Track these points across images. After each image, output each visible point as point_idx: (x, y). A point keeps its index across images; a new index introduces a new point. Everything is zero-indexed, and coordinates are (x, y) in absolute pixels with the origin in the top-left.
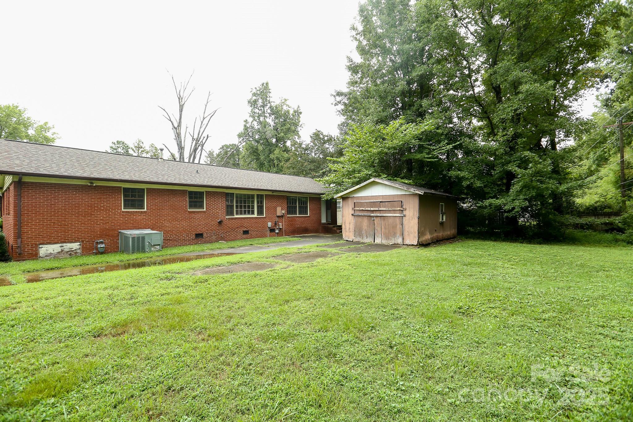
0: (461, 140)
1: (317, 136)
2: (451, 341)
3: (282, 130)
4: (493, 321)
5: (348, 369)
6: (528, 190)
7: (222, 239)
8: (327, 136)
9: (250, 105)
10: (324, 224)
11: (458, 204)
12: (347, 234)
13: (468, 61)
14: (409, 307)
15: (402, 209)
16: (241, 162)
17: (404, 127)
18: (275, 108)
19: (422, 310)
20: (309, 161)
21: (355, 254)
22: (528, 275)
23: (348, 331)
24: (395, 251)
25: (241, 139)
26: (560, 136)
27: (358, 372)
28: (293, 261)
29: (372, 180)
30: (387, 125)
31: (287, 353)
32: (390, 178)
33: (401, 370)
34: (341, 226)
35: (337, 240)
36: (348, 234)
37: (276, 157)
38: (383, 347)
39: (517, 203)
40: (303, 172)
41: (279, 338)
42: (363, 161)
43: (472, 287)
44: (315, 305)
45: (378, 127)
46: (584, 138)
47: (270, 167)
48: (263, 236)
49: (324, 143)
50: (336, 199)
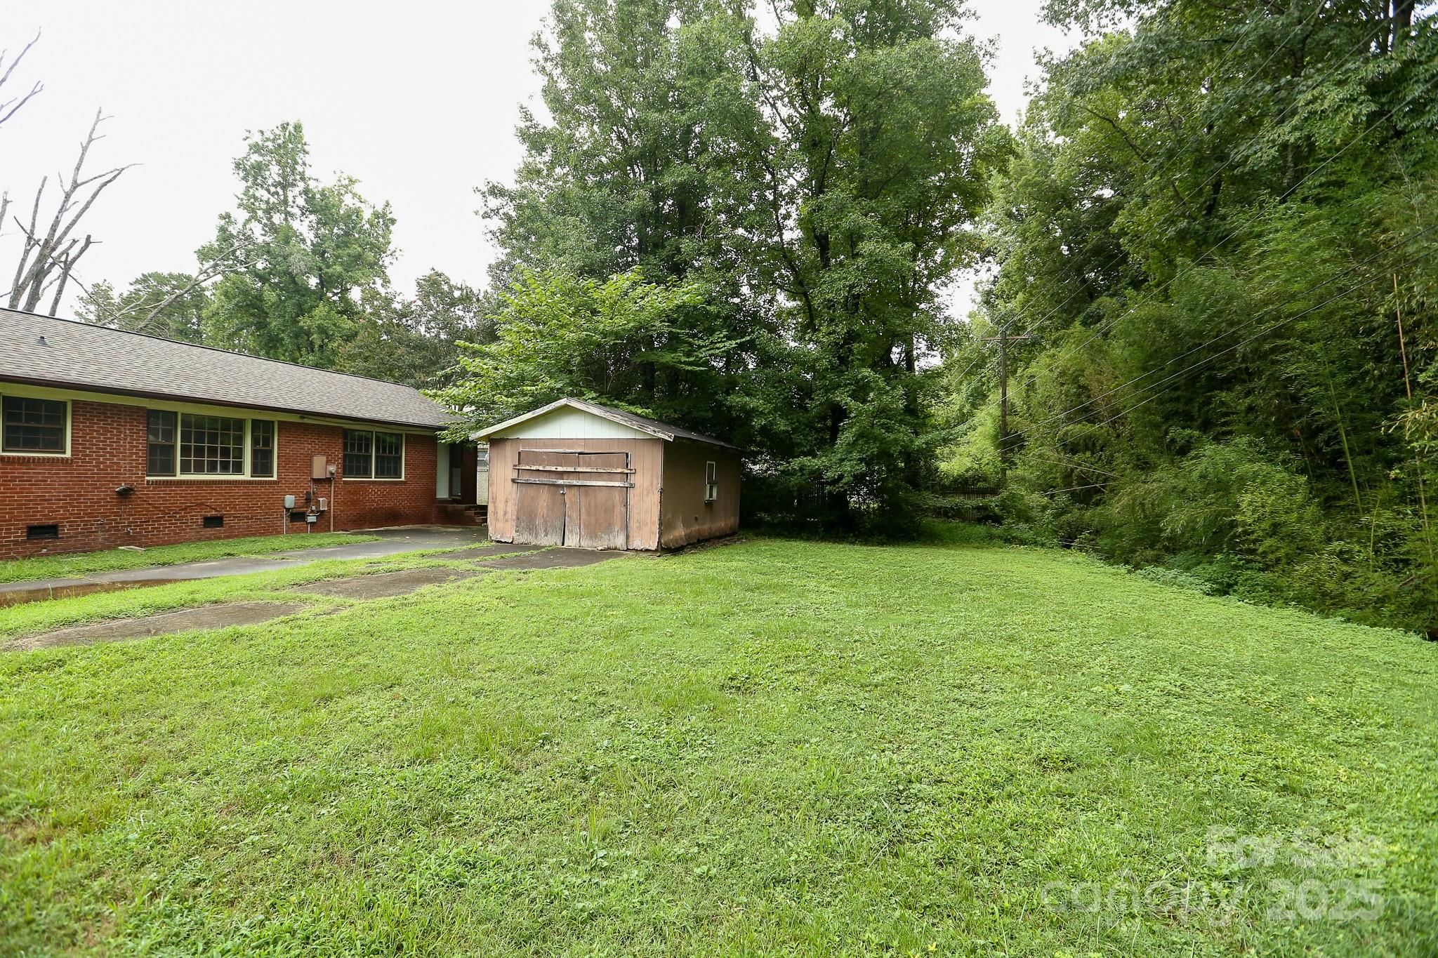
0: (752, 332)
1: (433, 286)
2: (711, 749)
3: (338, 257)
4: (791, 699)
5: (481, 843)
6: (866, 442)
7: (130, 540)
8: (461, 289)
9: (242, 174)
10: (443, 501)
11: (743, 465)
12: (499, 525)
13: (773, 174)
14: (629, 686)
15: (626, 471)
16: (208, 330)
17: (639, 290)
18: (318, 196)
19: (657, 689)
20: (408, 346)
21: (516, 572)
22: (857, 605)
23: (486, 754)
24: (607, 564)
25: (207, 265)
26: (920, 346)
27: (504, 847)
28: (350, 594)
29: (563, 402)
30: (604, 282)
31: (317, 834)
32: (604, 400)
33: (603, 824)
34: (485, 507)
35: (474, 541)
36: (501, 525)
37: (319, 327)
38: (565, 781)
39: (847, 467)
40: (391, 370)
41: (294, 797)
42: (544, 358)
43: (759, 634)
44: (405, 700)
45: (583, 283)
46: (956, 355)
47: (299, 350)
48: (270, 530)
49: (453, 304)
50: (475, 442)
